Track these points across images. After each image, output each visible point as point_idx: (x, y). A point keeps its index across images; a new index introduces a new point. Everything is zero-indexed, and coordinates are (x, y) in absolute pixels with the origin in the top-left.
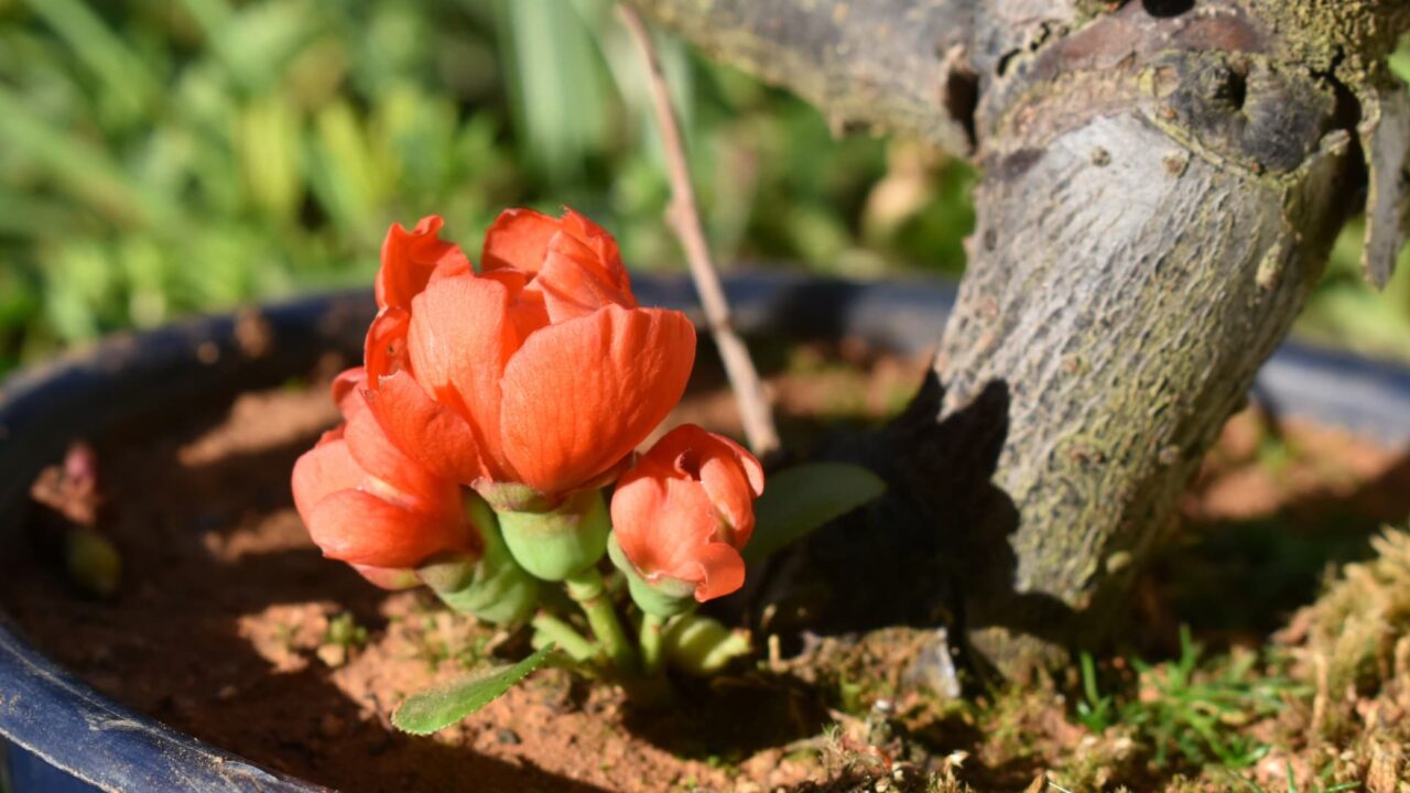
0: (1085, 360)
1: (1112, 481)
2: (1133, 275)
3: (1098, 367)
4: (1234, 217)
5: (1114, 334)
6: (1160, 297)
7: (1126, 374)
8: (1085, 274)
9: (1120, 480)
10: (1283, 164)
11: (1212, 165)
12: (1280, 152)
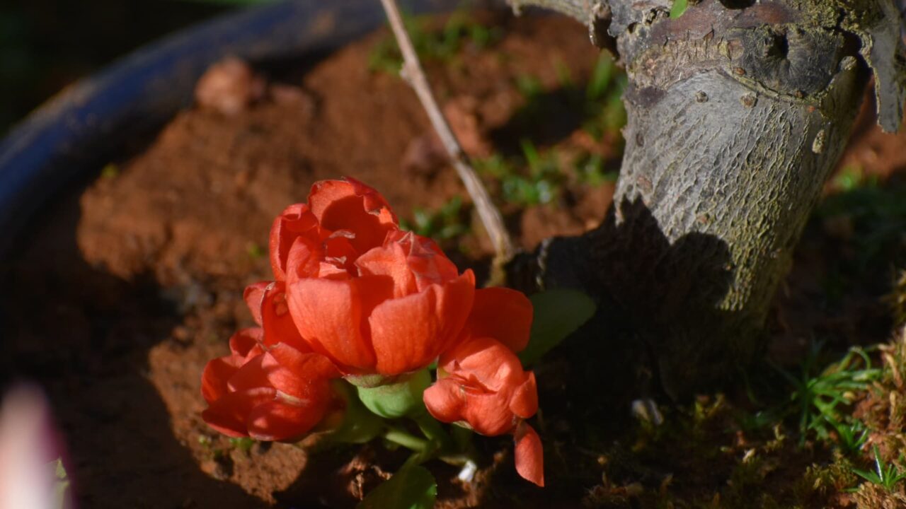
0: (712, 215)
1: (741, 276)
2: (733, 165)
3: (721, 218)
4: (791, 124)
5: (728, 199)
6: (752, 175)
7: (739, 219)
8: (703, 166)
9: (747, 275)
10: (816, 88)
11: (772, 98)
12: (813, 81)
